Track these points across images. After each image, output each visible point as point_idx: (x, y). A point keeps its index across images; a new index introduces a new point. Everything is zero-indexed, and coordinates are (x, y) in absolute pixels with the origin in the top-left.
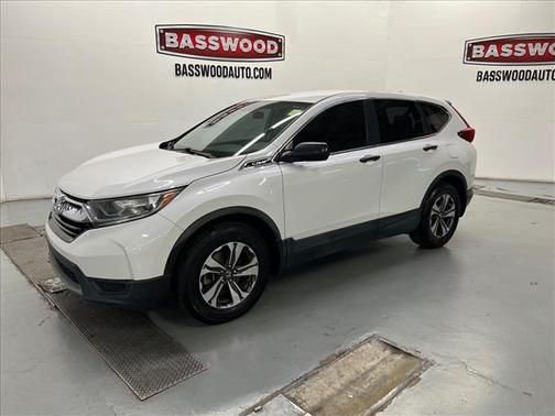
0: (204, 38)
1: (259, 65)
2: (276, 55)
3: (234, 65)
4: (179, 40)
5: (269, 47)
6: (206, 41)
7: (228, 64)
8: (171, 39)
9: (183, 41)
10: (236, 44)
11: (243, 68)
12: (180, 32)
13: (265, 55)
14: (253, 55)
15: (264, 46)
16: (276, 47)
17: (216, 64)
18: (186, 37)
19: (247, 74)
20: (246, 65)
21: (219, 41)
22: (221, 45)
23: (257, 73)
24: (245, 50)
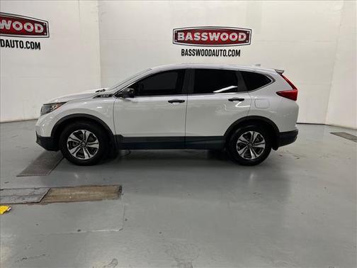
0: (199, 34)
1: (232, 48)
2: (244, 42)
3: (215, 48)
4: (185, 36)
5: (240, 37)
6: (200, 36)
7: (212, 48)
8: (181, 36)
9: (187, 37)
10: (218, 36)
11: (221, 50)
12: (186, 32)
13: (237, 42)
14: (229, 42)
15: (236, 37)
16: (245, 37)
17: (205, 48)
18: (189, 34)
19: (224, 53)
20: (223, 48)
21: (208, 35)
22: (209, 37)
23: (230, 53)
24: (224, 40)
